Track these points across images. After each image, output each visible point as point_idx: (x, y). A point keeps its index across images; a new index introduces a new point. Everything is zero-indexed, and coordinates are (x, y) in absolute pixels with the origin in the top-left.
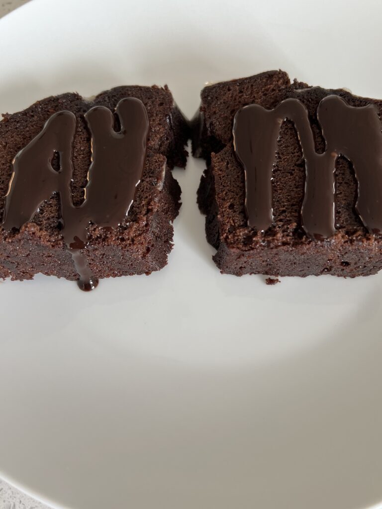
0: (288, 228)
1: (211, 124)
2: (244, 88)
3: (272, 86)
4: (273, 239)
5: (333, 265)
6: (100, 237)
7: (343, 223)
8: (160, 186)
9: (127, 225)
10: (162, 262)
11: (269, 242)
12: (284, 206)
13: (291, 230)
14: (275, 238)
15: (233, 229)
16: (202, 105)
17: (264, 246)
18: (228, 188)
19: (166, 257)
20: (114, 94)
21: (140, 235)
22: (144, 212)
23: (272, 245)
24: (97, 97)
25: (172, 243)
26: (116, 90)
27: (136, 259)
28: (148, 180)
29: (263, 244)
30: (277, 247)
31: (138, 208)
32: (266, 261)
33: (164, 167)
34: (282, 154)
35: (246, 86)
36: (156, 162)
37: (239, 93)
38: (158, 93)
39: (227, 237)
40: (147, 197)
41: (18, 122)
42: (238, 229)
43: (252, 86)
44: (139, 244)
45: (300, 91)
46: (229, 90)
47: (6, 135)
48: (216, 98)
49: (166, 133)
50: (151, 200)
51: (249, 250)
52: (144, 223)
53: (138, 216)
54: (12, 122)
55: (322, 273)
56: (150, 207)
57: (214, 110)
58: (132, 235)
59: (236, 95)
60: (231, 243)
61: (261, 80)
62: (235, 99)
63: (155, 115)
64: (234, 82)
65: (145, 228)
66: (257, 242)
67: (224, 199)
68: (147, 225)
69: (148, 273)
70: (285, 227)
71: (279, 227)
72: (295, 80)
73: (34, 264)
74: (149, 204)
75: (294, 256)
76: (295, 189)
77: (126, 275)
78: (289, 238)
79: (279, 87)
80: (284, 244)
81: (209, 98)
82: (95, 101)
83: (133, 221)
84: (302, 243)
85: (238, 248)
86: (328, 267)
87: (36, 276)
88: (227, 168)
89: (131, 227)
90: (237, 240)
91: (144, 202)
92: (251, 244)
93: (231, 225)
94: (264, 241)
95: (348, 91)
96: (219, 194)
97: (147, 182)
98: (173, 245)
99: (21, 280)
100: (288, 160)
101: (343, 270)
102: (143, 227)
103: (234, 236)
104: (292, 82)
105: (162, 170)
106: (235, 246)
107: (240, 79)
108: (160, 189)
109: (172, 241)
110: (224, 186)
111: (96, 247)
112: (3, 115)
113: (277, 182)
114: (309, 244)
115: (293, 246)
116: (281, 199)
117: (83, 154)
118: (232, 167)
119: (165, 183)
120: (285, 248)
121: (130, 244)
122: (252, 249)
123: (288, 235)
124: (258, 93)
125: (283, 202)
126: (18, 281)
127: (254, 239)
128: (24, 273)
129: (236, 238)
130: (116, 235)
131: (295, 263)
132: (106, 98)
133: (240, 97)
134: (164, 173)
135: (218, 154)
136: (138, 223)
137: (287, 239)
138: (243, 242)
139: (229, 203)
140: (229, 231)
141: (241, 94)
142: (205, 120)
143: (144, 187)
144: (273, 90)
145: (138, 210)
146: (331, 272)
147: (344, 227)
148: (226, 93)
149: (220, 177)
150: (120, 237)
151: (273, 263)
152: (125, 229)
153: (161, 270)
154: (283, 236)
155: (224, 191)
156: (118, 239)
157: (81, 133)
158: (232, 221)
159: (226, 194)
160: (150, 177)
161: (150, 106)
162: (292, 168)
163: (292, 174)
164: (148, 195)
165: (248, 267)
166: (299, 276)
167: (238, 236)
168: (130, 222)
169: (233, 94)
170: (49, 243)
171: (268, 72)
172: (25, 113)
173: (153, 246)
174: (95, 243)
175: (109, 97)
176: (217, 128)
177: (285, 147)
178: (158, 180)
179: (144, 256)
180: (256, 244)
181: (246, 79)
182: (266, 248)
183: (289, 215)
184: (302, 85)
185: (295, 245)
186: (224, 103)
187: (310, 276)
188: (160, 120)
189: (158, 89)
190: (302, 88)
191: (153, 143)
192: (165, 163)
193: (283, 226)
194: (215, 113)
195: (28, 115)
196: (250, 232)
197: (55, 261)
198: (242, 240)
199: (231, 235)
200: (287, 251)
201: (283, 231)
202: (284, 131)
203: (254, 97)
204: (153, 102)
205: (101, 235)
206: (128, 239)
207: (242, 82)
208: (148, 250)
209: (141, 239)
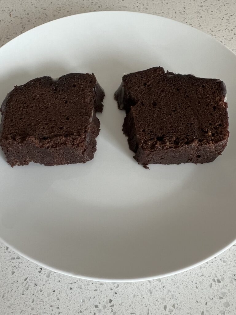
0: (171, 140)
1: (129, 93)
2: (143, 76)
3: (157, 74)
4: (165, 146)
5: (193, 157)
6: (63, 143)
7: (197, 137)
8: (91, 120)
9: (75, 138)
10: (91, 157)
11: (163, 147)
12: (169, 130)
13: (173, 141)
14: (166, 145)
15: (145, 142)
16: (123, 84)
17: (161, 149)
18: (141, 122)
19: (93, 155)
20: (68, 77)
21: (81, 142)
22: (83, 132)
23: (165, 148)
24: (60, 78)
25: (96, 148)
26: (69, 75)
27: (80, 154)
28: (85, 117)
29: (160, 148)
30: (167, 149)
31: (81, 130)
32: (161, 157)
33: (93, 111)
34: (165, 106)
35: (144, 75)
36: (89, 109)
37: (141, 78)
38: (89, 77)
39: (142, 146)
40: (85, 125)
41: (22, 90)
42: (148, 141)
43: (147, 74)
44: (81, 147)
45: (170, 76)
46: (136, 77)
47: (17, 96)
48: (130, 80)
49: (93, 96)
50: (87, 126)
51: (154, 151)
52: (84, 137)
53: (81, 133)
54: (19, 90)
55: (187, 162)
56: (86, 129)
57: (130, 86)
58: (78, 142)
59: (140, 79)
60: (145, 148)
61: (151, 71)
62: (139, 81)
63: (88, 87)
64: (138, 73)
65: (84, 139)
66: (158, 147)
67: (139, 128)
68: (85, 138)
69: (84, 162)
70: (170, 139)
71: (167, 140)
72: (167, 71)
73: (30, 157)
74: (86, 128)
75: (175, 154)
76: (173, 122)
77: (74, 163)
78: (172, 145)
79: (160, 74)
80: (170, 147)
81: (127, 81)
82: (58, 80)
83: (78, 136)
84: (179, 147)
85: (148, 150)
86: (190, 159)
87: (30, 163)
88: (139, 113)
89: (77, 138)
90: (148, 147)
91: (83, 127)
92: (155, 148)
93: (144, 140)
94: (160, 147)
95: (193, 75)
96: (137, 125)
97: (85, 118)
98: (96, 149)
99: (23, 166)
100: (168, 109)
101: (198, 160)
102: (83, 139)
103: (146, 145)
104: (166, 72)
105: (92, 113)
106: (147, 149)
107: (141, 71)
108: (91, 121)
109: (96, 147)
110: (139, 122)
111: (61, 148)
112: (15, 87)
113: (164, 119)
114: (182, 147)
115: (174, 148)
116: (167, 127)
117: (54, 105)
118: (142, 112)
119: (93, 119)
120: (171, 149)
121: (77, 147)
122: (155, 151)
123: (172, 143)
124: (150, 78)
125: (168, 128)
126: (21, 166)
127: (156, 146)
128: (24, 162)
129: (147, 146)
130: (70, 143)
131: (175, 157)
132: (64, 79)
133: (142, 80)
134: (92, 114)
135: (134, 107)
136: (81, 137)
137: (171, 145)
138: (150, 147)
139: (142, 129)
140: (143, 143)
141: (142, 79)
142: (125, 91)
143: (83, 120)
144: (157, 76)
145: (80, 131)
146: (192, 161)
147: (198, 138)
148: (134, 78)
149: (136, 118)
150: (72, 143)
151: (164, 157)
152: (75, 139)
153: (91, 161)
154: (169, 144)
155: (139, 124)
156: (71, 144)
157: (52, 95)
158: (144, 138)
159: (140, 125)
160: (86, 116)
161: (85, 83)
162: (170, 112)
163: (170, 115)
164: (85, 124)
165: (152, 160)
166: (177, 164)
167: (148, 145)
168: (77, 136)
169: (138, 78)
170: (39, 146)
171: (154, 67)
172: (25, 85)
173: (87, 148)
174: (61, 146)
175: (65, 79)
176: (132, 95)
177: (166, 102)
178: (90, 117)
179: (83, 153)
180: (157, 148)
181: (144, 71)
182: (162, 150)
183: (171, 134)
184: (171, 73)
185: (175, 148)
186: (134, 83)
187: (182, 164)
188: (90, 89)
189: (89, 75)
190: (171, 75)
191: (87, 100)
192: (93, 109)
193: (169, 139)
194: (130, 88)
195: (26, 87)
196: (154, 142)
197: (41, 155)
198: (150, 146)
199: (145, 144)
200: (172, 151)
201: (169, 142)
202: (165, 95)
203: (148, 79)
204: (86, 81)
205: (63, 142)
206: (76, 144)
207: (141, 73)
208: (85, 150)
209: (82, 144)
